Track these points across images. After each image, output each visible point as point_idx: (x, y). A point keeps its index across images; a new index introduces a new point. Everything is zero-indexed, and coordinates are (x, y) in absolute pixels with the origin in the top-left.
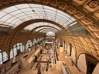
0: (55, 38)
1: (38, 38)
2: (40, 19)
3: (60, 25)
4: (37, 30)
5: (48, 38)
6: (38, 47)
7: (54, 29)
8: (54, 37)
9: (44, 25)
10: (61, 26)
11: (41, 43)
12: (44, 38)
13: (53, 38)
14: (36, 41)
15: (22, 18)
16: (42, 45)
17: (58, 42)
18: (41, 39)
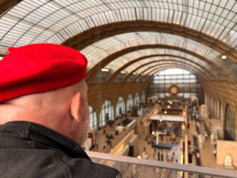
0: (194, 97)
1: (121, 99)
2: (122, 23)
3: (209, 37)
4: (115, 65)
5: (162, 96)
6: (117, 133)
7: (189, 57)
8: (190, 91)
9: (142, 43)
10: (217, 40)
11: (130, 118)
12: (144, 97)
13: (187, 95)
14: (110, 111)
15: (59, 27)
16: (135, 128)
17: (210, 117)
18: (130, 103)
